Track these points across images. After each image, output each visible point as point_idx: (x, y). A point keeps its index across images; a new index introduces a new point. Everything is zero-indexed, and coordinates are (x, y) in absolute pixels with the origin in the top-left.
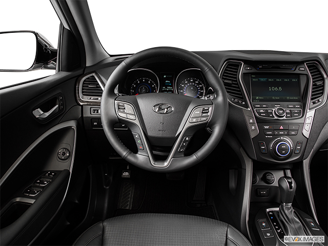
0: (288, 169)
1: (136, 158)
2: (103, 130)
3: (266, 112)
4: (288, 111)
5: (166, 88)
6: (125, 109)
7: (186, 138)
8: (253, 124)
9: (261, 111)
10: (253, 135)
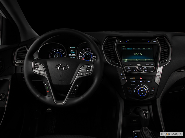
0: (151, 105)
1: (45, 98)
2: (25, 81)
3: (132, 69)
4: (145, 68)
5: (71, 55)
6: (38, 67)
7: (76, 86)
8: (123, 76)
9: (128, 68)
10: (123, 84)
